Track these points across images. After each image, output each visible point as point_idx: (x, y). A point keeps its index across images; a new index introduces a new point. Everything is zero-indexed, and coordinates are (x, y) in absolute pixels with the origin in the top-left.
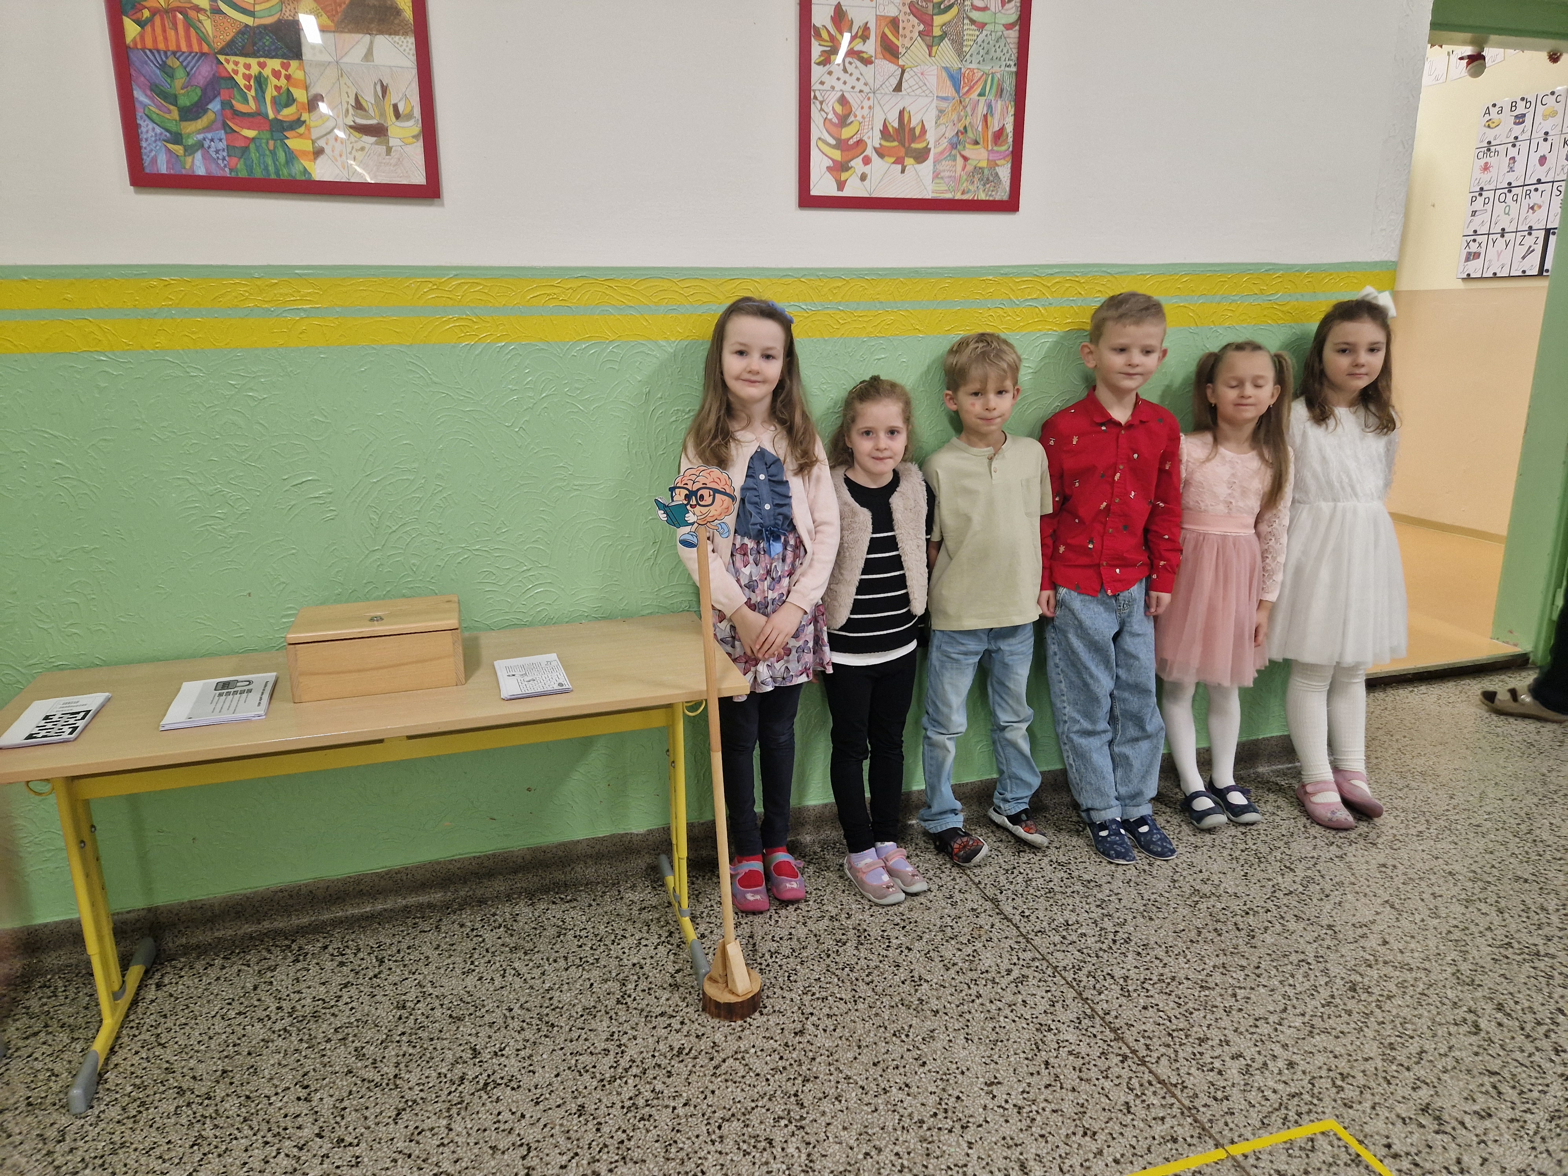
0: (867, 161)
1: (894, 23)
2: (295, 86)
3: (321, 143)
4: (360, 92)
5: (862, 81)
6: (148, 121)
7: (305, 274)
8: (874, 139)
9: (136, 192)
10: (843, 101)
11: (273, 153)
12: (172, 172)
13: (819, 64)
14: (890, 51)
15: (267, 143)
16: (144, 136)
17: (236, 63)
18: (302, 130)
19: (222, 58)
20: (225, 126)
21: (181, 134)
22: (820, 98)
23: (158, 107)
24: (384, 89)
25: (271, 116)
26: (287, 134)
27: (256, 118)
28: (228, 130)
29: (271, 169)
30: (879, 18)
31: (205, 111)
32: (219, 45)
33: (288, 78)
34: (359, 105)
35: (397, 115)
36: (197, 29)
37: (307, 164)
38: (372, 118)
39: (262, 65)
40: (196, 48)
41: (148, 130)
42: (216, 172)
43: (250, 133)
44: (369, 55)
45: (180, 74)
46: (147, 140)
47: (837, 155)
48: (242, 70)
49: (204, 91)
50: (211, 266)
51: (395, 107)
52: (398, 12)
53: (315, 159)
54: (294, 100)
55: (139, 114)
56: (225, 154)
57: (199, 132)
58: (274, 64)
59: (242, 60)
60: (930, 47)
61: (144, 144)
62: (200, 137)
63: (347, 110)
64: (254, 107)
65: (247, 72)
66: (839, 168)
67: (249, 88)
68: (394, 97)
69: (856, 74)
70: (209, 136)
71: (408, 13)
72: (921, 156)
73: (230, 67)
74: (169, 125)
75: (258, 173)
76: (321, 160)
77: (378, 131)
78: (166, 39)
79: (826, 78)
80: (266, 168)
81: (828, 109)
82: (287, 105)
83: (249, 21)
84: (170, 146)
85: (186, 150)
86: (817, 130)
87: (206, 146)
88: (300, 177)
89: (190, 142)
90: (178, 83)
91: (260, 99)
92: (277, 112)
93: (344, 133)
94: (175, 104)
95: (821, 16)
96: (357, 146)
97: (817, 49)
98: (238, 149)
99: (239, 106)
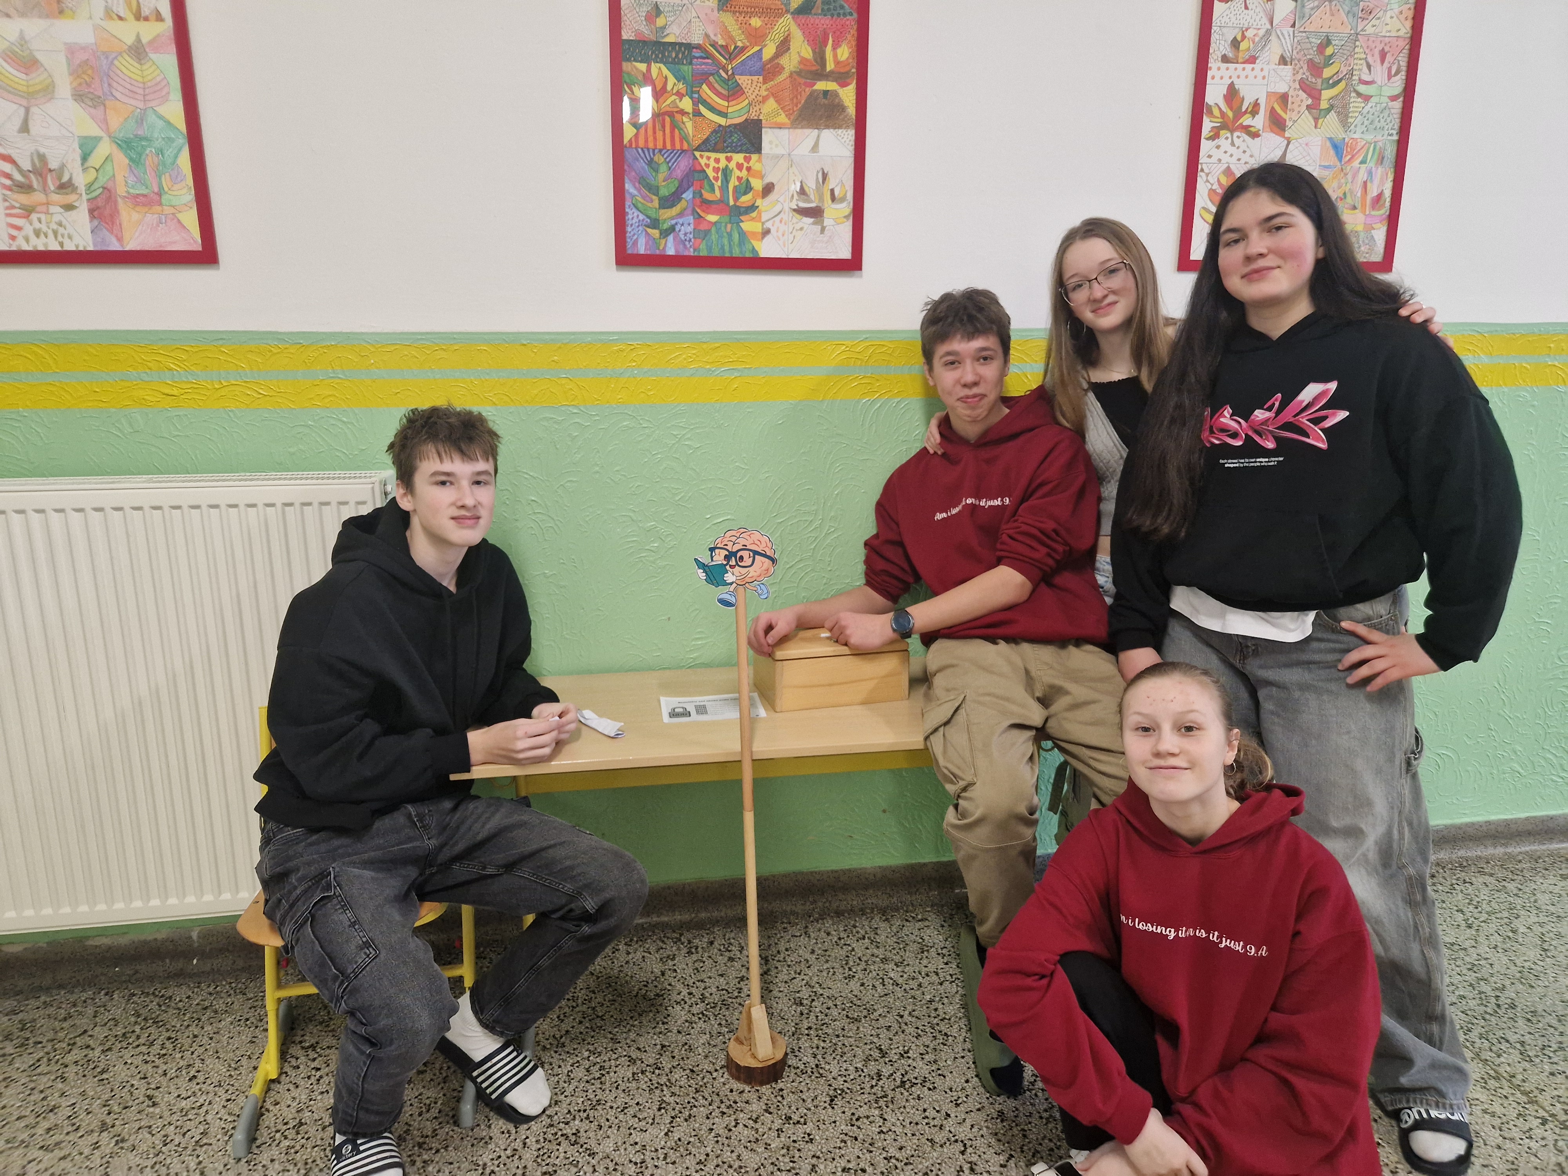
1: (1284, 98)
2: (754, 177)
3: (768, 225)
4: (804, 180)
5: (1248, 153)
6: (634, 210)
7: (741, 339)
9: (617, 270)
10: (1228, 173)
11: (730, 235)
12: (649, 252)
13: (1207, 139)
14: (1278, 124)
15: (726, 226)
16: (629, 222)
17: (709, 158)
18: (754, 214)
19: (697, 154)
20: (694, 212)
21: (659, 220)
22: (1206, 171)
23: (643, 198)
24: (825, 176)
25: (732, 203)
26: (742, 218)
27: (718, 206)
28: (696, 216)
29: (727, 248)
30: (1269, 95)
31: (680, 200)
32: (697, 143)
33: (749, 169)
34: (802, 192)
35: (833, 198)
36: (680, 129)
37: (756, 244)
38: (812, 202)
39: (729, 159)
40: (678, 146)
41: (633, 216)
42: (683, 252)
43: (712, 218)
44: (815, 148)
45: (663, 168)
46: (632, 225)
48: (712, 164)
49: (681, 182)
50: (669, 332)
51: (832, 191)
52: (842, 108)
53: (763, 238)
54: (751, 189)
55: (628, 203)
56: (691, 236)
57: (672, 218)
58: (739, 158)
59: (713, 155)
60: (1316, 120)
61: (629, 229)
62: (673, 222)
63: (793, 196)
64: (719, 196)
65: (717, 166)
67: (716, 179)
68: (832, 183)
69: (1243, 147)
70: (681, 221)
71: (851, 110)
73: (703, 162)
74: (650, 213)
75: (716, 253)
76: (768, 238)
77: (815, 213)
78: (655, 139)
79: (1214, 152)
80: (722, 248)
81: (1213, 180)
82: (745, 193)
83: (722, 121)
84: (649, 230)
85: (661, 234)
86: (1201, 199)
87: (677, 229)
88: (748, 255)
89: (665, 226)
90: (661, 176)
91: (724, 188)
92: (736, 199)
93: (787, 215)
94: (657, 194)
95: (1214, 95)
96: (798, 226)
97: (1207, 125)
98: (702, 232)
99: (707, 195)
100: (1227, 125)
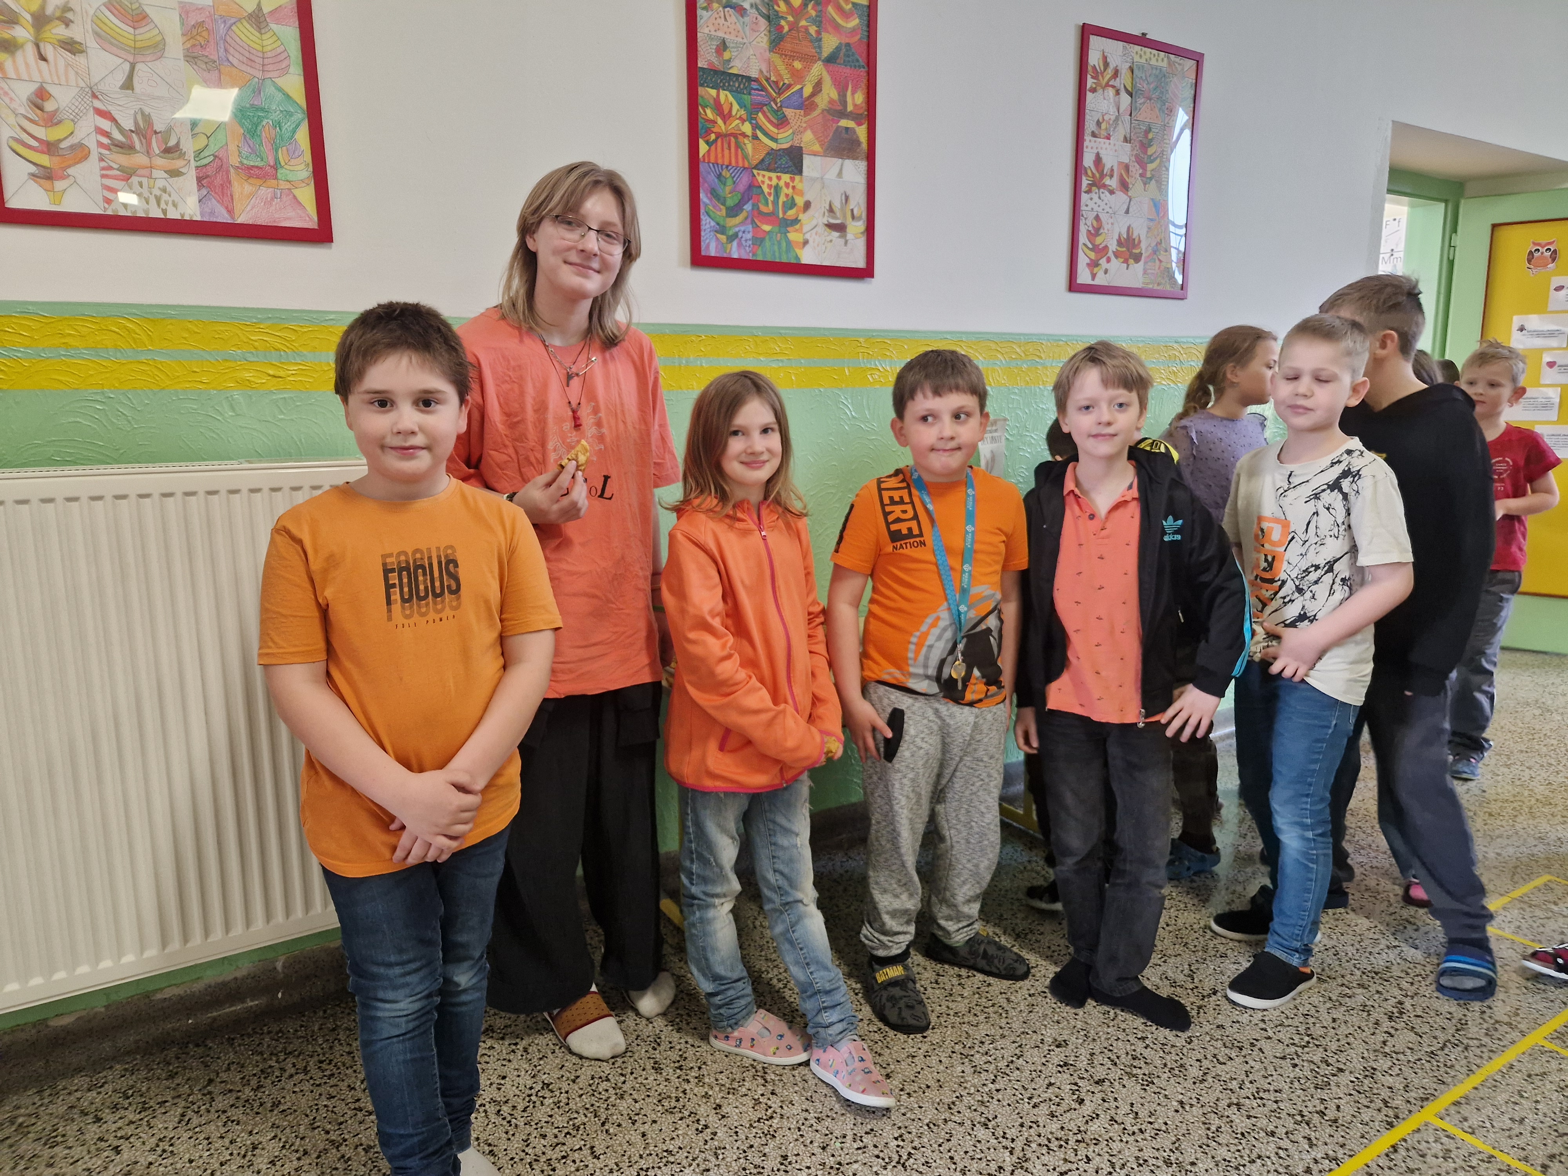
0: (1109, 260)
1: (1127, 167)
2: (797, 194)
3: (807, 236)
4: (833, 201)
5: (1108, 205)
6: (706, 216)
8: (1113, 246)
9: (692, 269)
10: (1097, 218)
11: (779, 243)
12: (718, 255)
13: (1084, 192)
14: (1124, 186)
15: (777, 235)
16: (703, 228)
17: (764, 176)
18: (797, 227)
19: (755, 172)
20: (753, 222)
21: (725, 227)
22: (1084, 215)
23: (714, 207)
24: (847, 198)
25: (781, 215)
26: (788, 229)
27: (771, 217)
28: (754, 225)
29: (777, 254)
30: (1120, 163)
31: (742, 210)
32: (755, 162)
33: (794, 187)
34: (831, 210)
35: (853, 217)
36: (742, 149)
37: (798, 251)
38: (836, 218)
39: (779, 178)
40: (741, 164)
41: (706, 223)
42: (744, 256)
43: (767, 228)
44: (840, 174)
45: (729, 182)
46: (705, 230)
47: (1092, 255)
48: (767, 182)
49: (743, 195)
50: (729, 326)
51: (852, 210)
52: (859, 143)
53: (803, 247)
54: (795, 204)
55: (702, 211)
56: (751, 243)
57: (736, 226)
58: (786, 177)
59: (767, 174)
60: (1145, 184)
61: (703, 233)
62: (737, 229)
63: (824, 213)
64: (771, 209)
65: (769, 183)
66: (1093, 264)
67: (770, 194)
68: (852, 204)
69: (1106, 201)
70: (742, 229)
71: (864, 145)
72: (1137, 258)
73: (760, 179)
74: (718, 220)
75: (769, 258)
76: (807, 247)
77: (840, 228)
78: (723, 156)
79: (1089, 202)
80: (774, 254)
81: (1089, 223)
82: (791, 208)
83: (774, 145)
84: (719, 236)
85: (727, 239)
86: (1083, 238)
87: (740, 236)
88: (793, 261)
89: (731, 233)
90: (728, 189)
91: (775, 203)
92: (784, 213)
93: (821, 229)
94: (724, 204)
95: (1088, 161)
96: (829, 239)
97: (1085, 182)
98: (759, 240)
99: (763, 208)
100: (1097, 184)
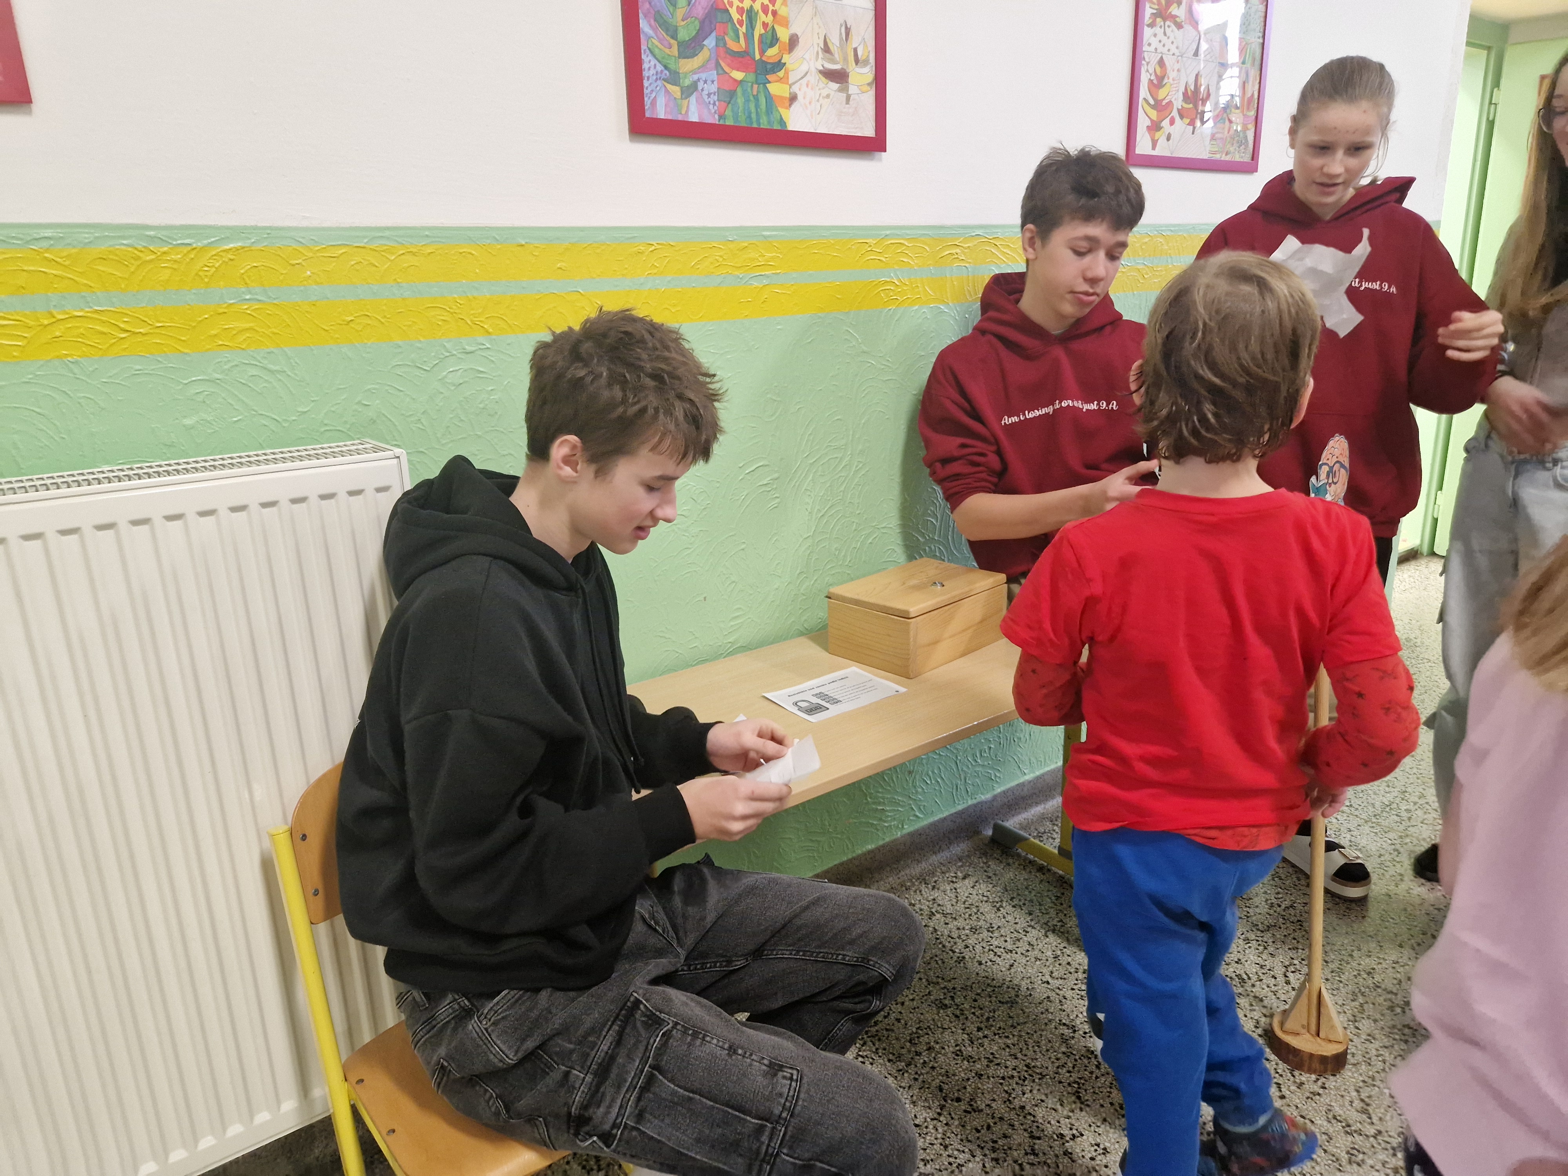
0: (1172, 122)
2: (781, 25)
3: (795, 89)
4: (828, 35)
5: (1175, 45)
6: (650, 57)
7: (769, 236)
8: (1178, 102)
9: (631, 140)
10: (1161, 63)
11: (757, 99)
12: (670, 117)
13: (1148, 26)
14: (1194, 17)
15: (752, 86)
16: (645, 74)
18: (781, 74)
20: (718, 66)
21: (678, 74)
22: (1147, 60)
23: (661, 41)
24: (848, 31)
25: (757, 57)
26: (770, 77)
27: (745, 58)
28: (721, 72)
29: (754, 116)
31: (702, 47)
33: (775, 13)
34: (827, 49)
35: (857, 61)
37: (782, 111)
38: (836, 63)
41: (650, 66)
42: (709, 120)
43: (738, 75)
45: (682, 3)
46: (648, 78)
47: (1154, 114)
48: (737, 3)
49: (702, 23)
50: (695, 228)
51: (855, 50)
53: (790, 105)
54: (777, 40)
55: (643, 47)
56: (716, 98)
57: (694, 72)
61: (646, 83)
62: (696, 77)
63: (818, 53)
64: (743, 45)
65: (741, 5)
66: (1155, 128)
67: (741, 23)
68: (855, 41)
69: (1172, 38)
70: (703, 76)
72: (1205, 118)
74: (668, 62)
75: (742, 122)
76: (795, 106)
77: (838, 77)
79: (1152, 40)
80: (749, 117)
81: (1151, 70)
82: (772, 45)
84: (669, 86)
85: (682, 93)
86: (1144, 92)
87: (700, 88)
88: (777, 127)
89: (687, 82)
90: (680, 13)
91: (749, 37)
92: (762, 53)
93: (815, 78)
94: (674, 38)
96: (825, 92)
97: (1148, 11)
98: (729, 93)
99: (732, 45)
100: (1163, 14)
